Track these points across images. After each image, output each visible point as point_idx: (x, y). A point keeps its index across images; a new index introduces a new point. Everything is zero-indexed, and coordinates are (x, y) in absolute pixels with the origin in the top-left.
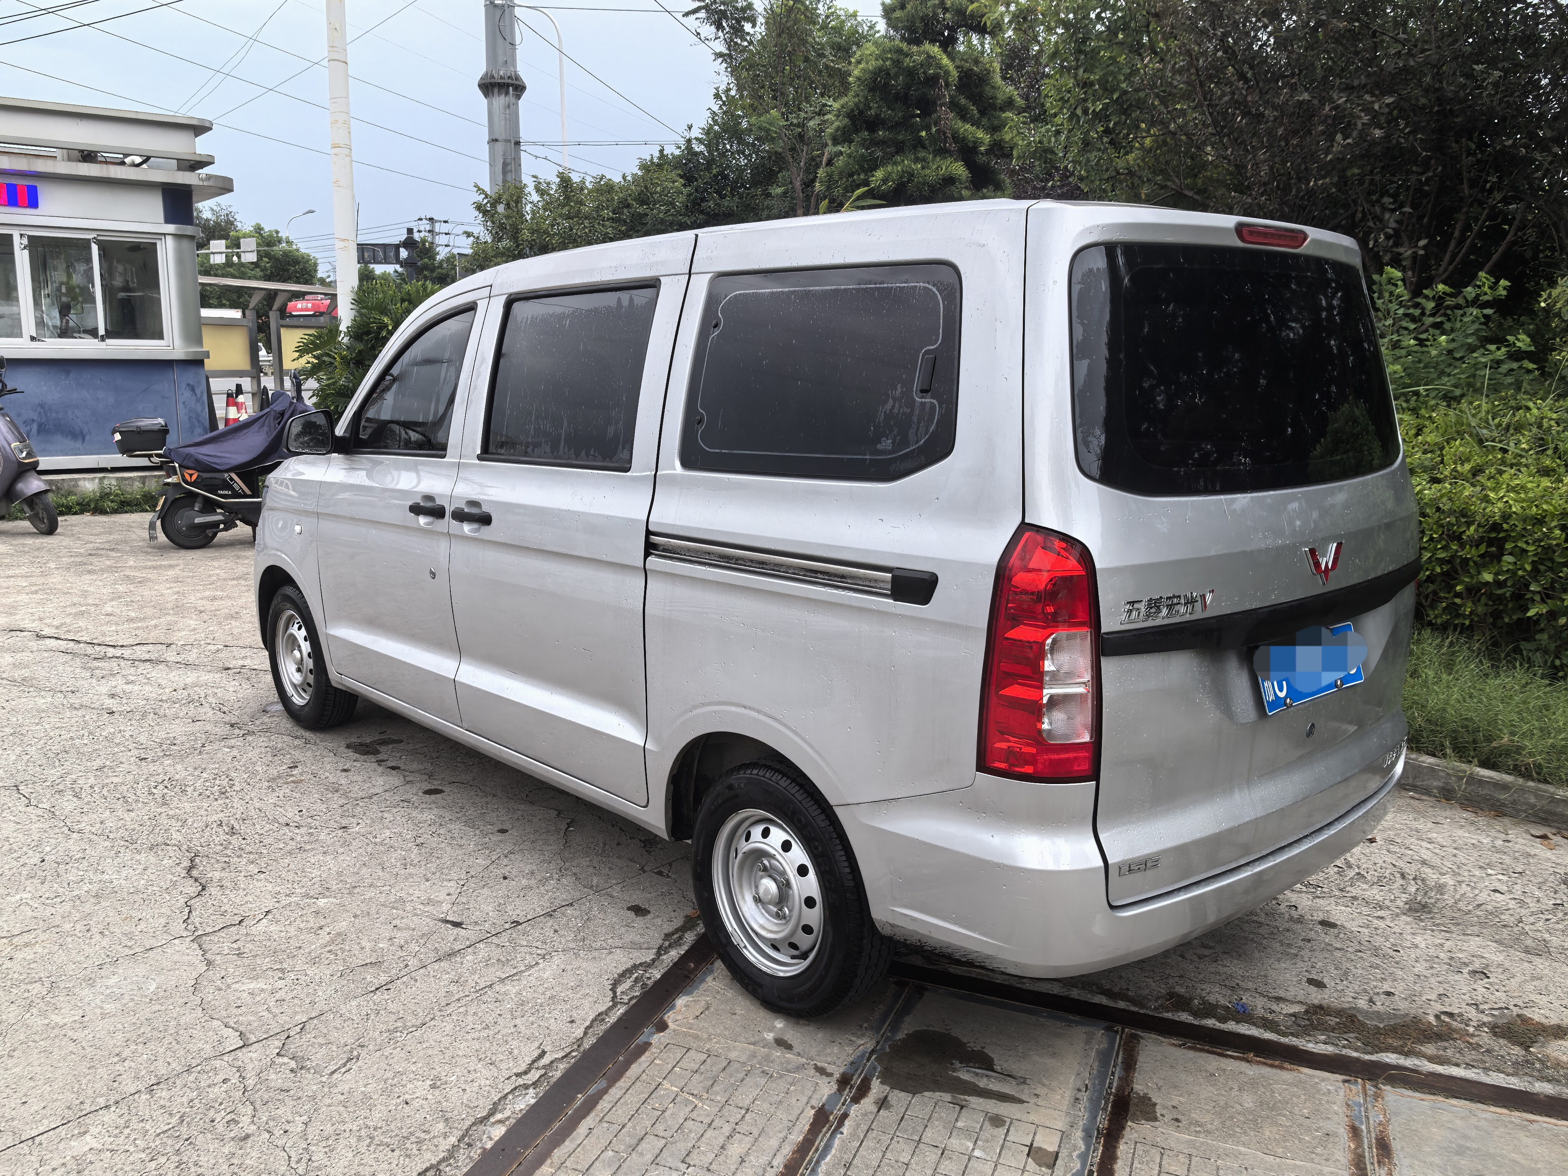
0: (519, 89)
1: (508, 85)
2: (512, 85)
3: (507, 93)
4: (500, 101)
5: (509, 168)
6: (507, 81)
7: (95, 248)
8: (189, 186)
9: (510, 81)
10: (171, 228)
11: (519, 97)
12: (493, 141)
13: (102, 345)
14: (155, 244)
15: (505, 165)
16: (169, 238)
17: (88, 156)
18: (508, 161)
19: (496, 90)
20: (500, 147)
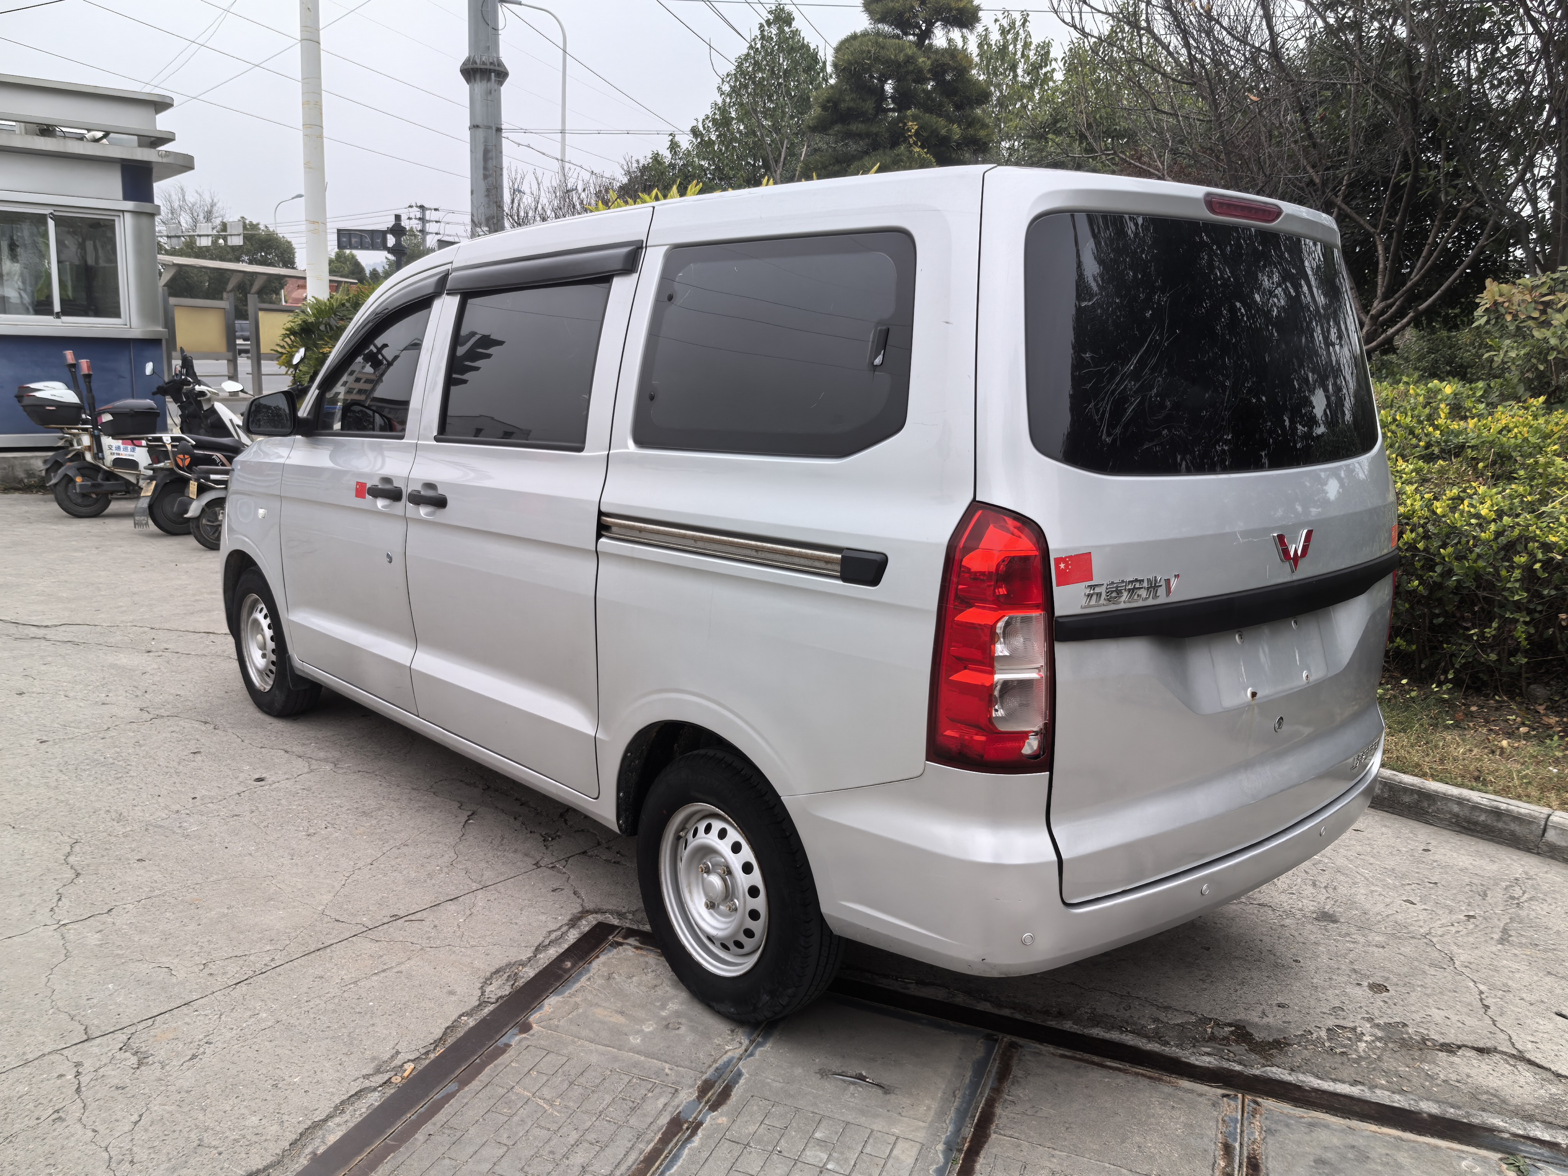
0: (502, 75)
1: (490, 71)
2: (494, 71)
3: (489, 79)
4: (480, 86)
5: (490, 155)
6: (488, 67)
7: (51, 224)
8: (149, 163)
9: (492, 67)
10: (130, 205)
11: (501, 83)
12: (474, 127)
13: (58, 322)
14: (114, 220)
15: (486, 152)
16: (127, 215)
17: (46, 130)
18: (490, 148)
19: (478, 77)
20: (480, 133)
